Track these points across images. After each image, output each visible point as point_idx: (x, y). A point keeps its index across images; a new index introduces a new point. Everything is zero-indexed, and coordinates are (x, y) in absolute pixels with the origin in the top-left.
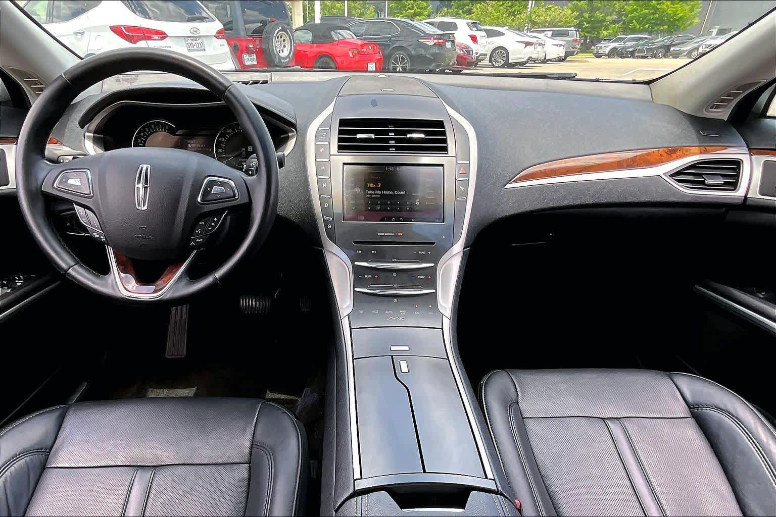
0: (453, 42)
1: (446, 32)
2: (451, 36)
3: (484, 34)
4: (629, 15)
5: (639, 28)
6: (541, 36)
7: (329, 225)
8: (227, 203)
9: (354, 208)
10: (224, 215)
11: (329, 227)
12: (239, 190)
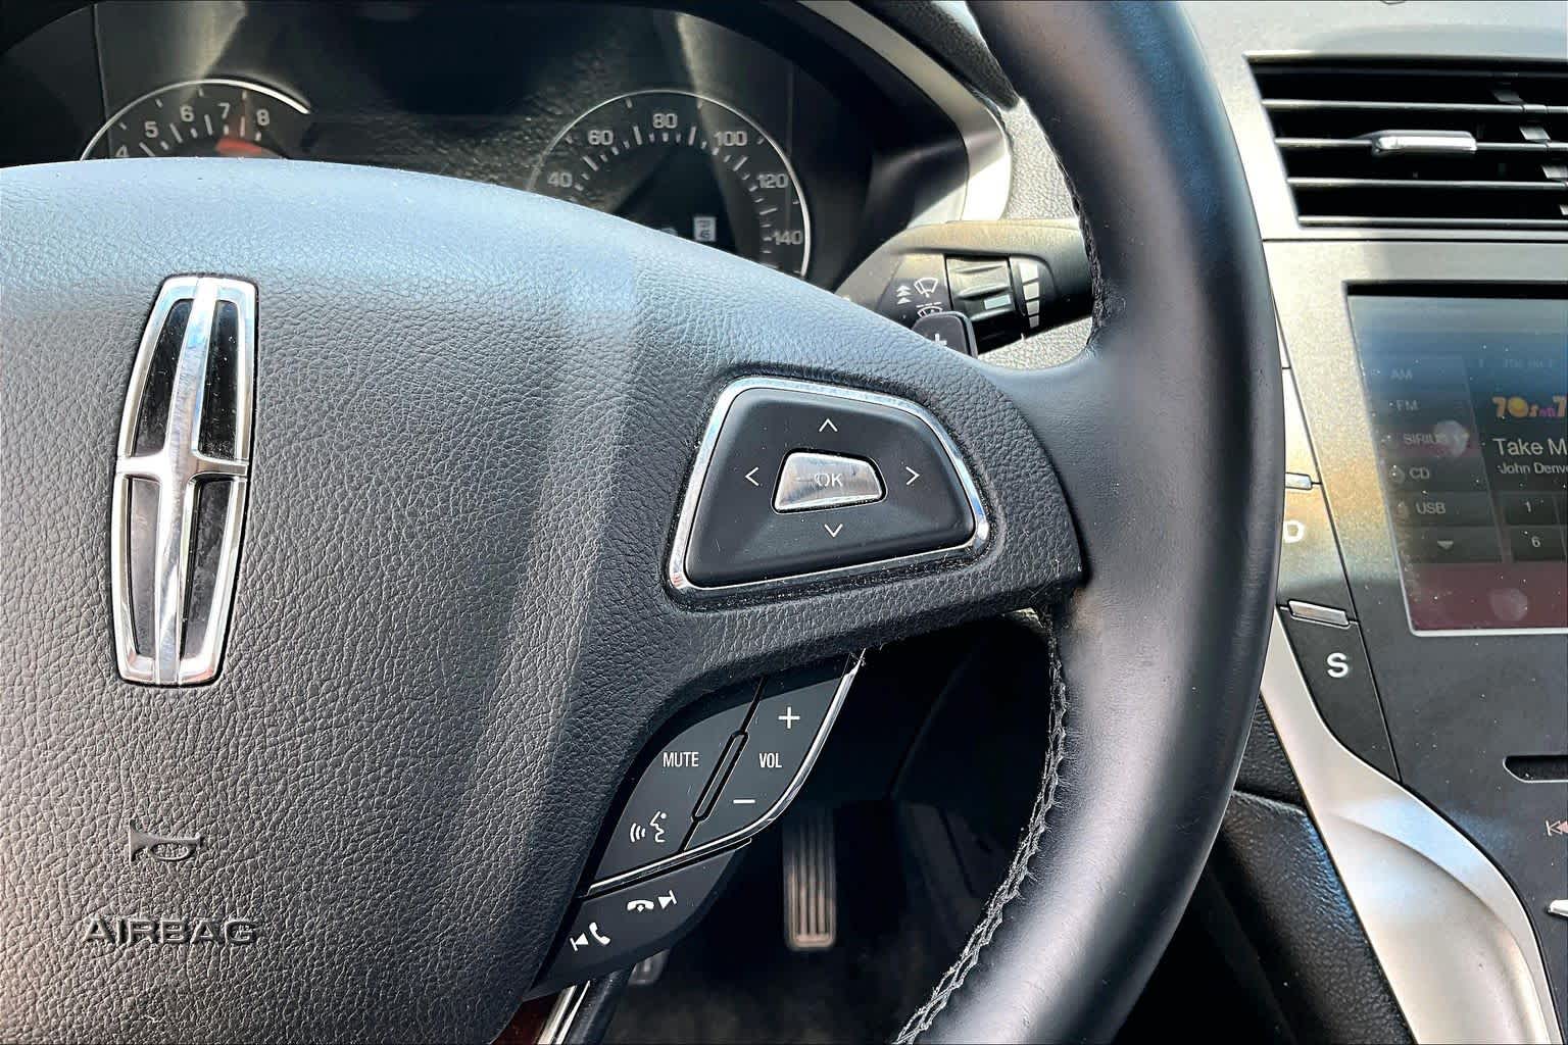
7: (1338, 660)
8: (897, 585)
9: (1446, 544)
10: (846, 677)
11: (1340, 670)
12: (987, 478)
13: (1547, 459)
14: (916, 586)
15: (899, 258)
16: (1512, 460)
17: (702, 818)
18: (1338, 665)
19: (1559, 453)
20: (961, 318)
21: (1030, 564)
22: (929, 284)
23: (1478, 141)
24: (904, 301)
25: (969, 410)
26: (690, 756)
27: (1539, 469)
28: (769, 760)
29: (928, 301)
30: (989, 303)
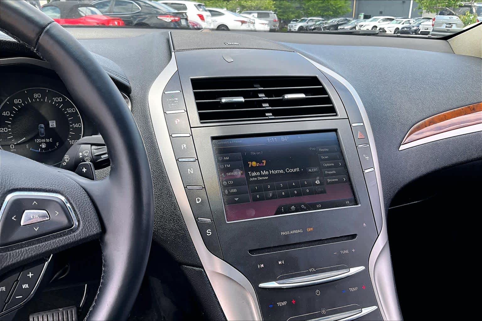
0: (187, 19)
1: (180, 11)
2: (184, 14)
3: (209, 13)
4: (307, 4)
5: (315, 12)
6: (250, 16)
7: (209, 231)
8: (54, 240)
9: (237, 199)
10: (46, 263)
11: (209, 233)
12: (77, 211)
13: (261, 176)
14: (59, 240)
15: (80, 145)
16: (252, 177)
17: (7, 303)
18: (209, 232)
19: (264, 174)
20: (90, 164)
21: (88, 231)
22: (86, 152)
23: (244, 98)
24: (81, 157)
25: (73, 195)
26: (3, 288)
27: (259, 179)
28: (25, 286)
29: (87, 157)
30: (102, 157)
